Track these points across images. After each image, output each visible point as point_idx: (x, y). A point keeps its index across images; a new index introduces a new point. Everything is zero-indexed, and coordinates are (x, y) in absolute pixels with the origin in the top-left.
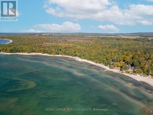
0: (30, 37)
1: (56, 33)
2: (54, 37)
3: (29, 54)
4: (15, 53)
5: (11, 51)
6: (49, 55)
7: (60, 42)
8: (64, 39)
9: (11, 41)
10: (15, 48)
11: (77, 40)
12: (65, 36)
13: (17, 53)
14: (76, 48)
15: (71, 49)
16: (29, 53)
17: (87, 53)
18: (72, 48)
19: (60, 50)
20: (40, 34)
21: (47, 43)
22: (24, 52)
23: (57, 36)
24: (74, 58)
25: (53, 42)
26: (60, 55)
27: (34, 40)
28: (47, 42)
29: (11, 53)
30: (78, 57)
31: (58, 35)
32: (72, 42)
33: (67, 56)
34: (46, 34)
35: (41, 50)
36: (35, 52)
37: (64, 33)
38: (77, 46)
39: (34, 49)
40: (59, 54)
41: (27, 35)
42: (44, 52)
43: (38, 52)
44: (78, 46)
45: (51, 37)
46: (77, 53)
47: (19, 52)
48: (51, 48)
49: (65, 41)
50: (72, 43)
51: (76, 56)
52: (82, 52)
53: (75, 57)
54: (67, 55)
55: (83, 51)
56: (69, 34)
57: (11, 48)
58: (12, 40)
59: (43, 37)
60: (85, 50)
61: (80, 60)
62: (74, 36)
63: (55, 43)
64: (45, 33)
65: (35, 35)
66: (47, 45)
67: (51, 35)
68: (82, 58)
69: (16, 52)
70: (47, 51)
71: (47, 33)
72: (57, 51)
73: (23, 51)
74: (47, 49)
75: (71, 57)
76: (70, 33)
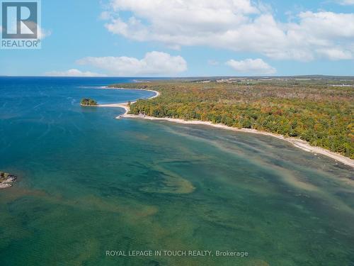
0: (193, 86)
1: (249, 78)
2: (243, 87)
3: (186, 122)
4: (162, 119)
5: (157, 114)
6: (226, 127)
7: (257, 100)
8: (269, 91)
9: (158, 94)
10: (163, 108)
11: (302, 95)
12: (272, 85)
13: (166, 118)
14: (297, 114)
15: (284, 117)
16: (187, 119)
17: (332, 130)
18: (286, 114)
19: (256, 118)
20: (214, 80)
21: (226, 101)
22: (178, 117)
23: (251, 84)
24: (291, 140)
25: (239, 99)
26: (253, 131)
27: (200, 93)
28: (226, 97)
29: (156, 117)
30: (302, 138)
31: (254, 82)
32: (287, 99)
33: (271, 134)
34: (227, 80)
35: (212, 115)
36: (199, 119)
37: (270, 77)
38: (301, 111)
39: (198, 111)
40: (250, 127)
41: (186, 82)
42: (218, 120)
43: (204, 119)
44: (305, 111)
45: (237, 87)
46: (299, 129)
47: (170, 116)
48: (233, 112)
49: (271, 95)
50: (288, 101)
51: (295, 136)
52: (316, 126)
53: (293, 139)
54: (271, 131)
55: (318, 126)
56: (282, 80)
57: (157, 107)
58: (159, 91)
59: (218, 87)
60: (325, 124)
61: (306, 147)
62: (296, 84)
63: (244, 100)
64: (224, 78)
65: (204, 82)
66: (226, 104)
67: (237, 81)
68: (315, 143)
69: (165, 115)
70: (224, 119)
71: (228, 78)
72: (247, 119)
73: (177, 115)
74: (224, 114)
75: (281, 137)
76: (285, 77)
